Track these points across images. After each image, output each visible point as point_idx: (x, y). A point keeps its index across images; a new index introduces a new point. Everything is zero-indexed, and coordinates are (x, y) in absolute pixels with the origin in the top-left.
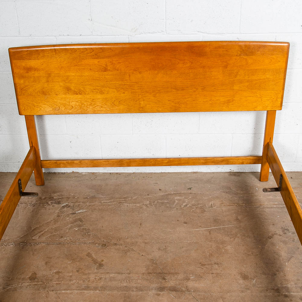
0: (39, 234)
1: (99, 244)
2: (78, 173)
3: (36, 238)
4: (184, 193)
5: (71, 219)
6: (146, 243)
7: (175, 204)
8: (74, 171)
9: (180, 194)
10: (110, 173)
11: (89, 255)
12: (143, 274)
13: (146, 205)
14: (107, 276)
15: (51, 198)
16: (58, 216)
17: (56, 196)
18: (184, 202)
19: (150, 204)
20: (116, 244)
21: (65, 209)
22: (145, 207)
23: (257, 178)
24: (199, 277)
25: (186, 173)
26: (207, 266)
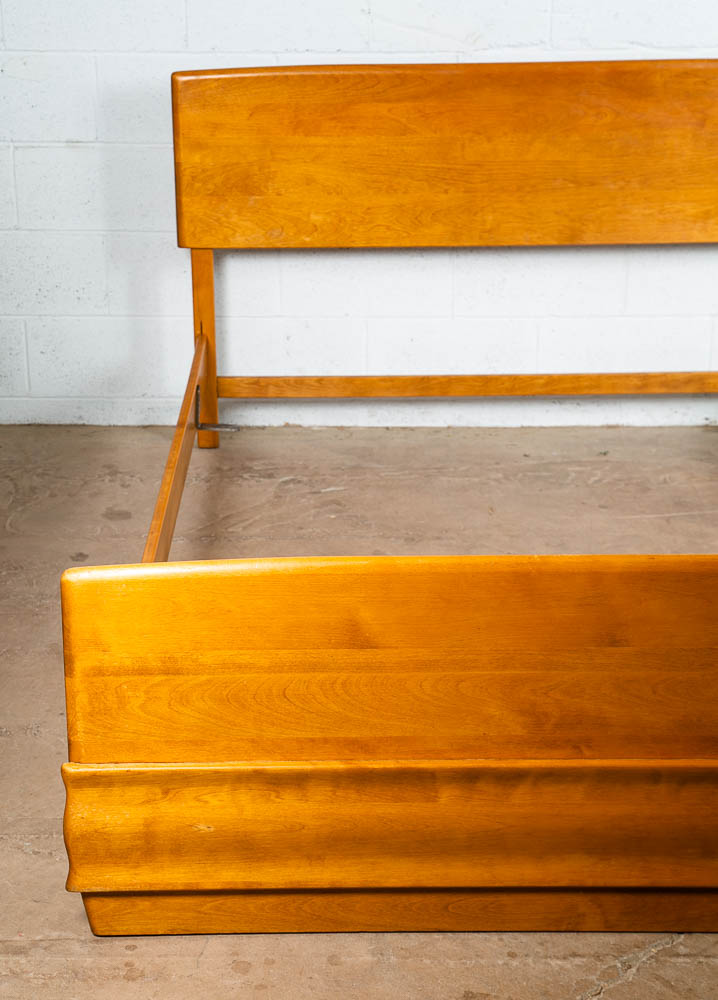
0: (243, 524)
1: (397, 538)
2: (300, 426)
3: (238, 529)
4: (588, 462)
5: (312, 502)
6: (512, 536)
7: (570, 478)
8: (291, 422)
9: (580, 463)
10: (387, 428)
13: (496, 480)
15: (249, 469)
16: (278, 497)
17: (257, 465)
18: (593, 475)
19: (506, 478)
20: (438, 538)
21: (291, 486)
22: (493, 483)
25: (588, 428)
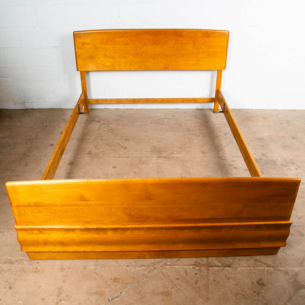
0: (90, 136)
1: (124, 140)
2: (108, 109)
3: (88, 137)
4: (170, 118)
5: (107, 129)
6: (149, 139)
7: (165, 123)
8: (106, 108)
9: (168, 119)
10: (127, 109)
11: (118, 144)
12: (149, 151)
13: (149, 123)
14: (129, 152)
15: (94, 120)
16: (99, 128)
17: (96, 119)
18: (170, 122)
19: (151, 123)
20: (133, 140)
21: (103, 125)
22: (148, 124)
23: (212, 111)
24: (179, 153)
25: (171, 109)
26: (183, 148)
